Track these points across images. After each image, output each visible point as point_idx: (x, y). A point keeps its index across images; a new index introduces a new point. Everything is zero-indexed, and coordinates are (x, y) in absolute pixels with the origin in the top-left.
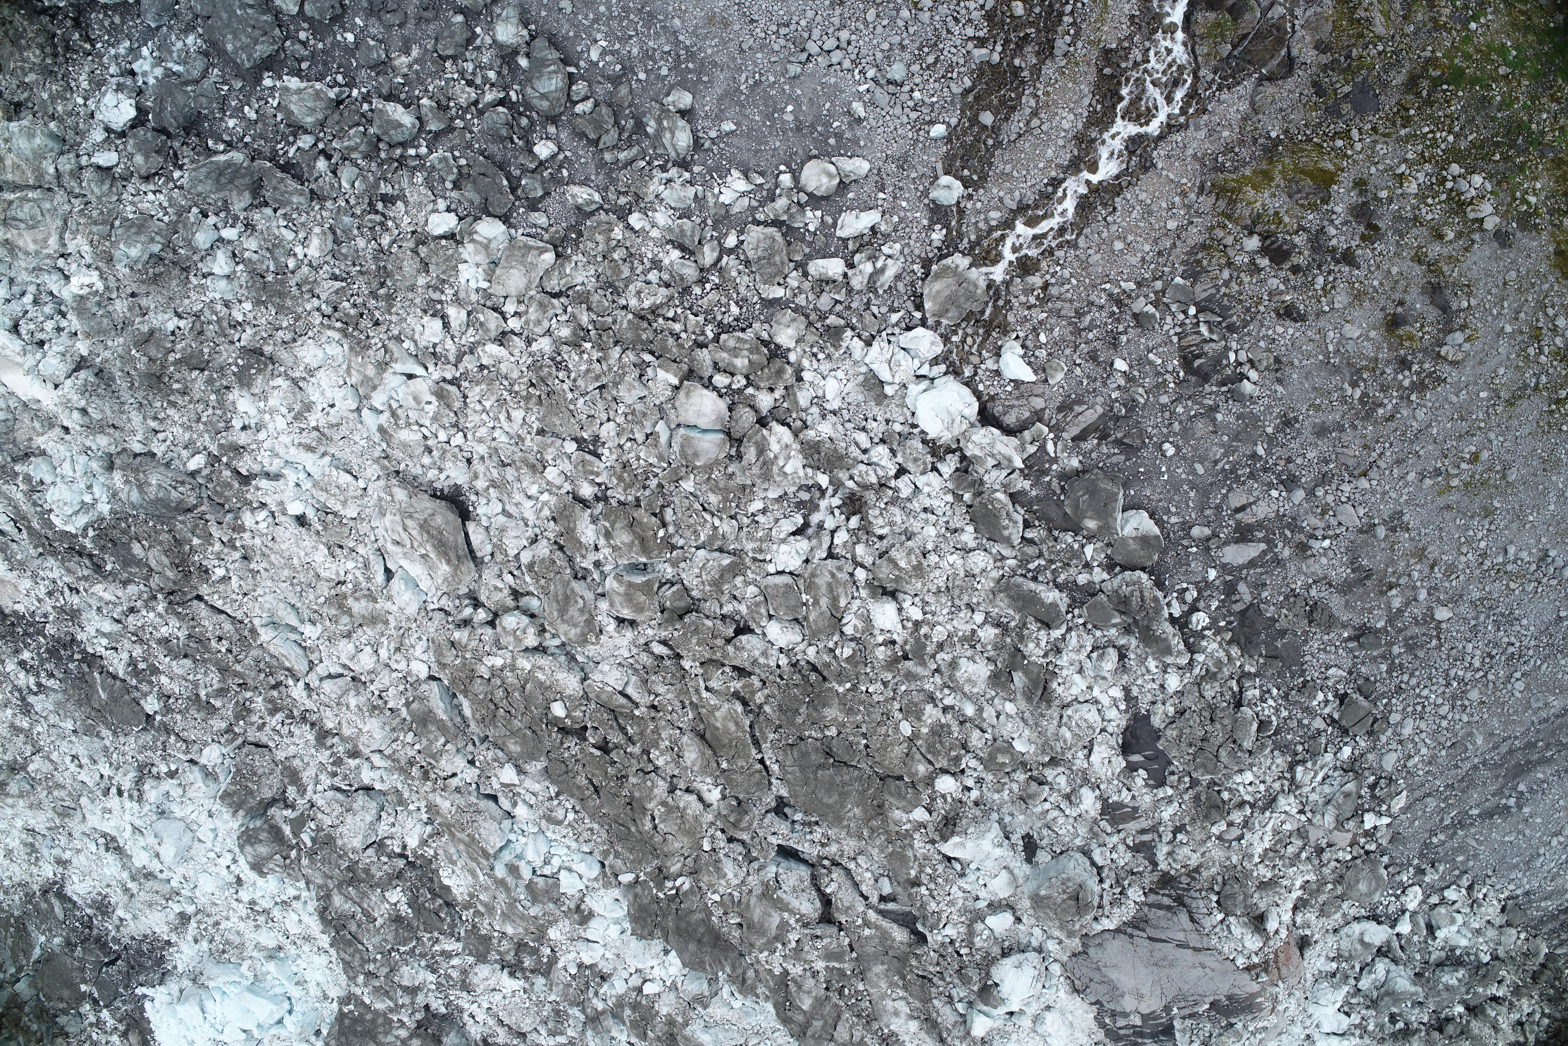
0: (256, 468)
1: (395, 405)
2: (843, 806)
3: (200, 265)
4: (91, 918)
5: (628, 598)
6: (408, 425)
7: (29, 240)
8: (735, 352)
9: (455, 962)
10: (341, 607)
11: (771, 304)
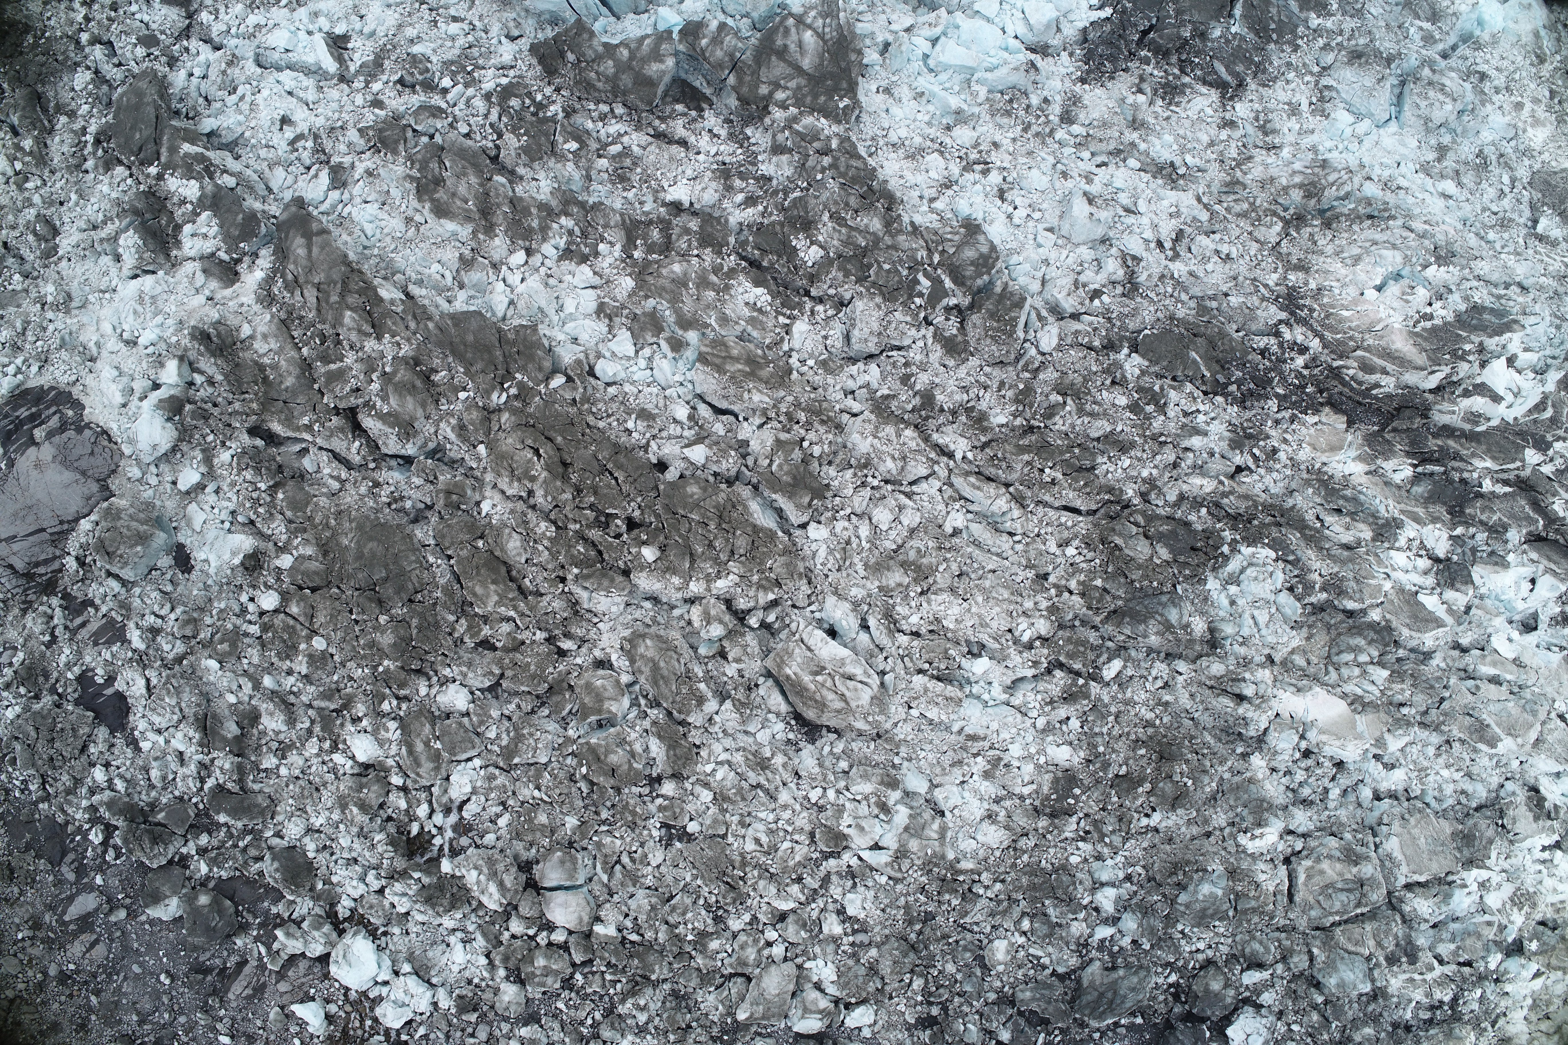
0: (1041, 686)
1: (882, 816)
2: (358, 542)
3: (1135, 888)
4: (1183, 71)
5: (599, 698)
6: (866, 798)
7: (1329, 872)
8: (547, 972)
9: (740, 198)
10: (918, 568)
11: (531, 1018)
